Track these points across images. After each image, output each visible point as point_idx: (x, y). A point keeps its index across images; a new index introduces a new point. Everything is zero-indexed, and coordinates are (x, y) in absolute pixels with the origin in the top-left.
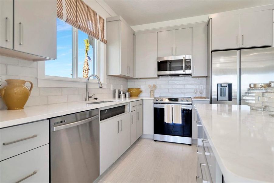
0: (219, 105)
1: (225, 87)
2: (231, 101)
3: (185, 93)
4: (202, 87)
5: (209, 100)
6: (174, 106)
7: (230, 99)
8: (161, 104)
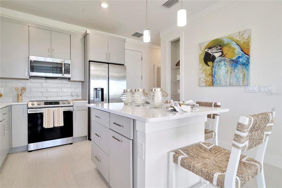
0: (95, 104)
1: (99, 90)
2: (103, 101)
3: (61, 96)
4: (79, 90)
5: (88, 101)
6: (55, 110)
7: (102, 100)
8: (38, 108)
